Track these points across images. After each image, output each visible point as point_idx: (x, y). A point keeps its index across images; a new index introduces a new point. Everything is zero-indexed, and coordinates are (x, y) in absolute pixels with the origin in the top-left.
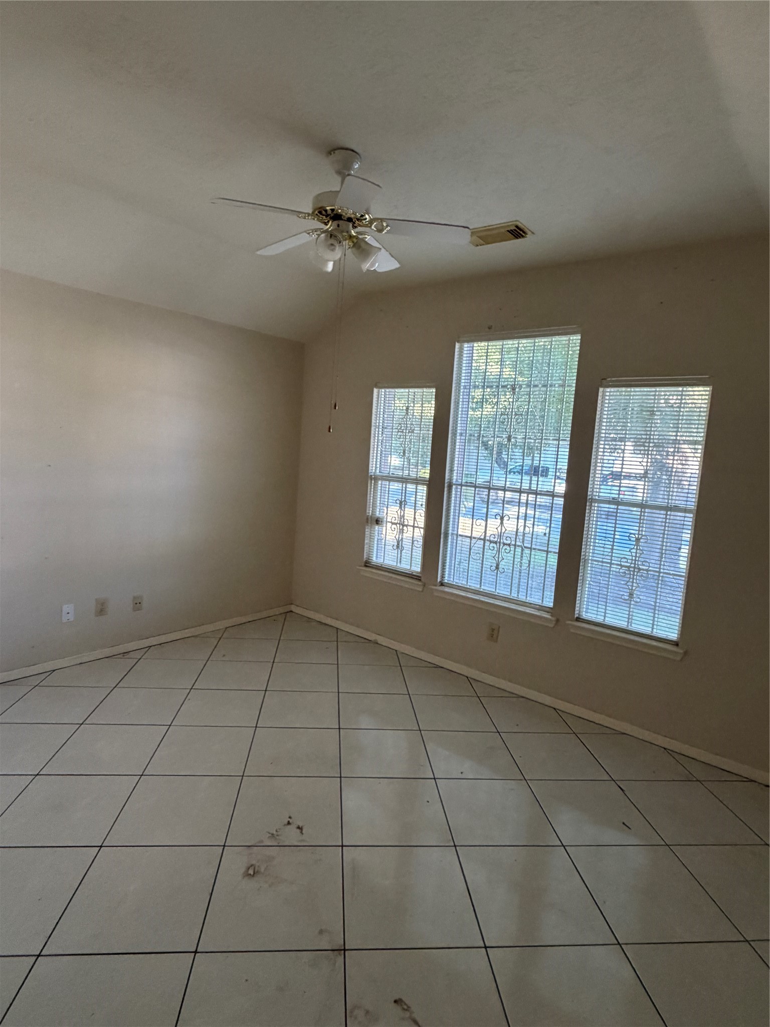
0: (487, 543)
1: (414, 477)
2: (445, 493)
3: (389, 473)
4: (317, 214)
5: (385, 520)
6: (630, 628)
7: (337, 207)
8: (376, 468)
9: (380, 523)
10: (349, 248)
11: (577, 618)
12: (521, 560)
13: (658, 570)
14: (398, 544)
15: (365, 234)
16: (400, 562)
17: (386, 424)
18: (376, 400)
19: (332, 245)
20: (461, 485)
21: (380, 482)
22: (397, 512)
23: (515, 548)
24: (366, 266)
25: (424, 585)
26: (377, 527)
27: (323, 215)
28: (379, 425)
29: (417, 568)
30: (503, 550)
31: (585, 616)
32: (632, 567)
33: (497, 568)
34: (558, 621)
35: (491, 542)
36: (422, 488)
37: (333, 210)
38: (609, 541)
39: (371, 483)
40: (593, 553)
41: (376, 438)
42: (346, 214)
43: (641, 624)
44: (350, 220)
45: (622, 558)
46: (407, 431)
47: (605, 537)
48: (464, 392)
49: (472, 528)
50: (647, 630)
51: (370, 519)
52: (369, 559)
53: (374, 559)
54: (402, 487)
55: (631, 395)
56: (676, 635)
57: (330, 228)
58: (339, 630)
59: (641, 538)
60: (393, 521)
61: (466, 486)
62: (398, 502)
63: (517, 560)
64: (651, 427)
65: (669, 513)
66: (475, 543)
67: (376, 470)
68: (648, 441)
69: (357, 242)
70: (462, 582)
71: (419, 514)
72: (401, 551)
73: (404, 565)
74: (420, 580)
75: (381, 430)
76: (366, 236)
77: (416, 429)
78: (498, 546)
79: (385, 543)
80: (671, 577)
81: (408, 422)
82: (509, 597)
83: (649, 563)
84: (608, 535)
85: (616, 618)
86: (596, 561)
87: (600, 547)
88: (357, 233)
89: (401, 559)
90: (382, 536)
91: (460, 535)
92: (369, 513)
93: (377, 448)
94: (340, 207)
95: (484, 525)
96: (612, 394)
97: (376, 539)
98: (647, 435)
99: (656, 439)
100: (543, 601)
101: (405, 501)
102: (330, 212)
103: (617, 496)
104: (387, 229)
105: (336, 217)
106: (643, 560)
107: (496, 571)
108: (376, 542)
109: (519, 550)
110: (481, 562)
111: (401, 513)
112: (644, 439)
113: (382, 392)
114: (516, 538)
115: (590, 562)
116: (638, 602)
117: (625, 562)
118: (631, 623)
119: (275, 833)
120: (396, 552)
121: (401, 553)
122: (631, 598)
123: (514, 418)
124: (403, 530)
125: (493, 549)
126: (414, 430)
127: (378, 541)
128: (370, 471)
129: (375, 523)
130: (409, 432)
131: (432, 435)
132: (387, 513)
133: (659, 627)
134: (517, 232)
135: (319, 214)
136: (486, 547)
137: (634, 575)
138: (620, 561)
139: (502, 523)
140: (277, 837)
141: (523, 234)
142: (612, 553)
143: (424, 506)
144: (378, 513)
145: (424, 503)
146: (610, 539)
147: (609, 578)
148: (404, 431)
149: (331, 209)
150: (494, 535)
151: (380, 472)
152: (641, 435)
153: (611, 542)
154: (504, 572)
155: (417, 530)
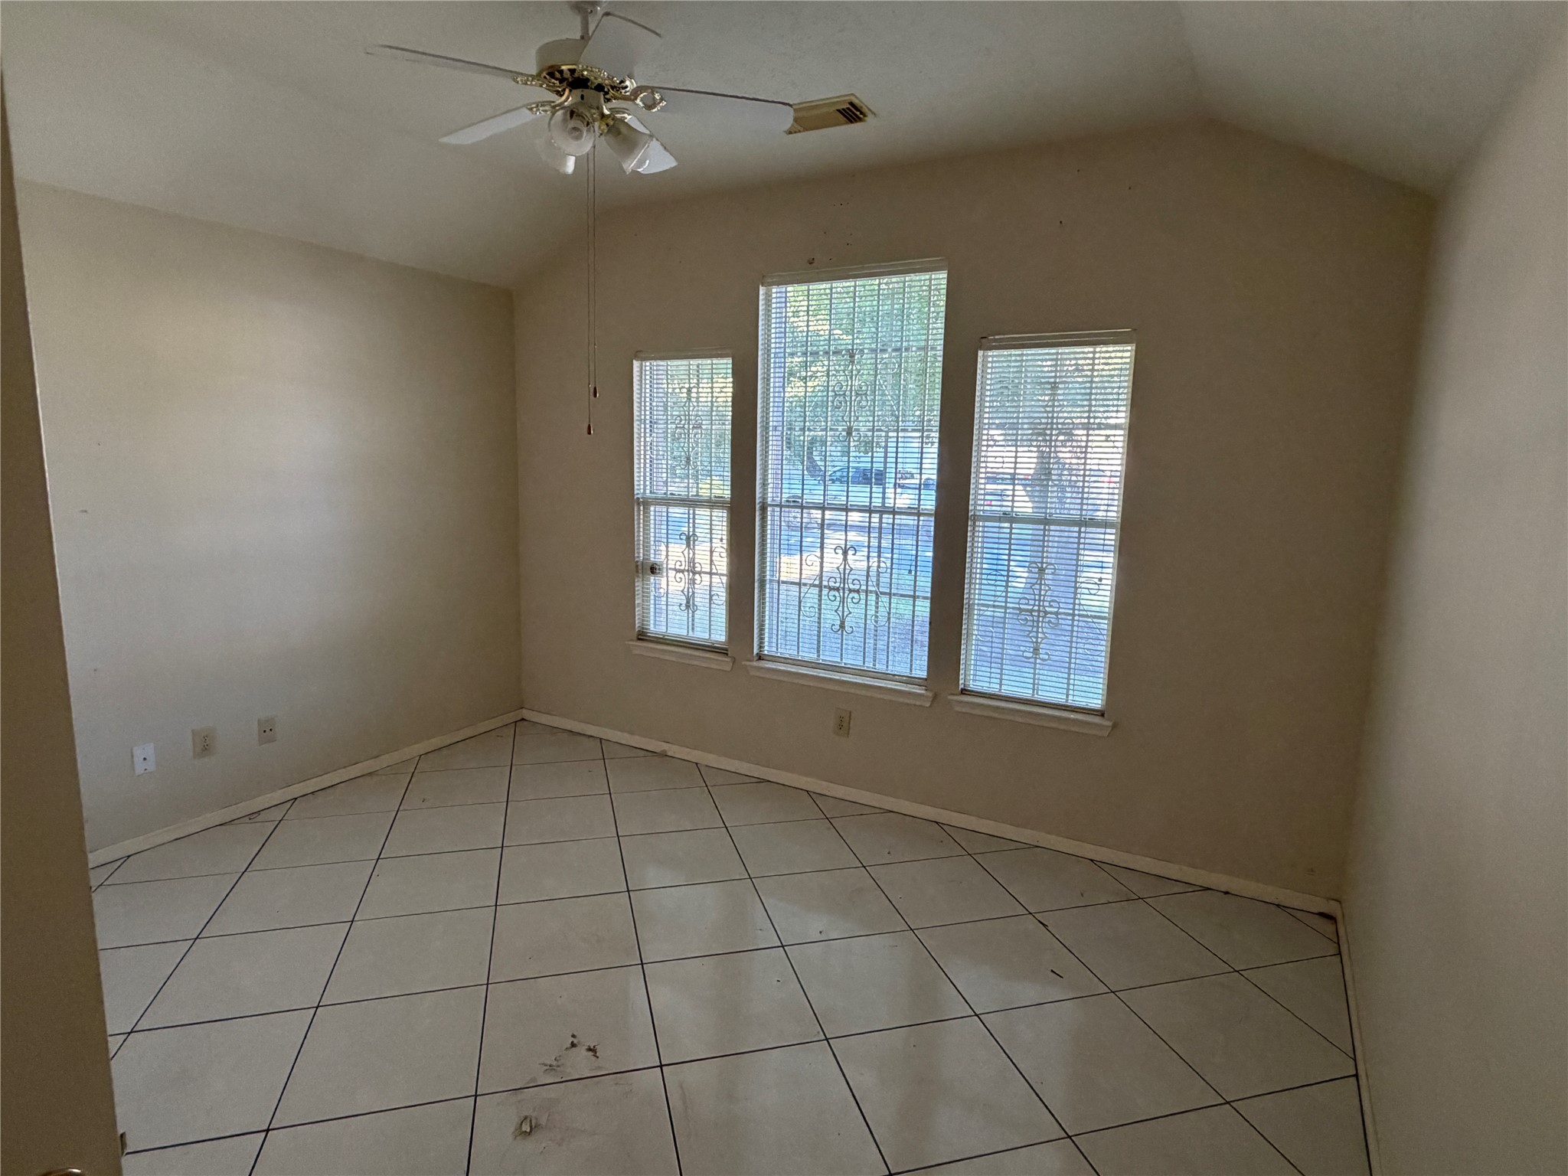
0: (825, 591)
1: (706, 496)
2: (757, 519)
3: (665, 494)
4: (545, 77)
5: (665, 566)
6: (1036, 697)
7: (580, 66)
8: (645, 486)
9: (658, 571)
10: (601, 134)
11: (962, 689)
12: (877, 612)
13: (1071, 612)
14: (688, 602)
15: (624, 113)
16: (693, 629)
17: (655, 417)
18: (638, 378)
19: (575, 129)
20: (781, 506)
21: (652, 508)
22: (682, 552)
23: (867, 596)
24: (630, 165)
25: (734, 661)
26: (652, 578)
27: (556, 79)
28: (645, 420)
29: (720, 636)
30: (849, 600)
31: (972, 686)
32: (1035, 611)
33: (842, 626)
34: (935, 697)
35: (831, 589)
36: (721, 514)
37: (572, 71)
38: (1002, 575)
39: (639, 510)
40: (980, 594)
41: (642, 439)
42: (596, 78)
43: (1051, 692)
44: (600, 88)
45: (1020, 599)
46: (691, 427)
47: (996, 570)
48: (775, 363)
49: (801, 569)
50: (1059, 698)
51: (640, 567)
52: (643, 628)
53: (652, 627)
54: (689, 514)
55: (1022, 361)
56: (1100, 702)
57: (566, 101)
58: (603, 741)
59: (1046, 568)
60: (677, 567)
61: (788, 507)
62: (684, 537)
63: (871, 611)
64: (1053, 406)
65: (1083, 529)
66: (807, 593)
67: (645, 490)
68: (1049, 426)
69: (614, 123)
70: (789, 651)
71: (718, 554)
72: (693, 612)
73: (699, 633)
74: (727, 654)
75: (648, 426)
76: (626, 115)
77: (704, 422)
78: (841, 594)
79: (667, 601)
80: (1090, 620)
81: (691, 413)
82: (862, 668)
83: (1059, 603)
84: (1000, 567)
85: (1015, 685)
86: (983, 605)
87: (989, 585)
88: (610, 109)
89: (693, 625)
90: (662, 591)
91: (783, 582)
92: (638, 557)
93: (645, 455)
94: (587, 67)
95: (819, 564)
96: (995, 359)
97: (652, 597)
98: (1048, 418)
99: (1060, 423)
100: (911, 670)
101: (694, 535)
102: (567, 75)
103: (1009, 509)
104: (661, 104)
105: (578, 82)
106: (1049, 599)
107: (840, 632)
108: (652, 602)
109: (872, 597)
110: (817, 620)
111: (689, 554)
112: (1044, 424)
113: (646, 366)
114: (867, 581)
115: (976, 607)
116: (1046, 660)
117: (1026, 604)
118: (1038, 690)
119: (555, 1063)
120: (686, 615)
121: (693, 616)
122: (1036, 655)
123: (855, 400)
124: (694, 580)
125: (834, 598)
126: (702, 424)
127: (655, 600)
128: (636, 492)
129: (649, 572)
130: (693, 428)
131: (730, 431)
132: (667, 556)
133: (1076, 693)
134: (852, 113)
135: (548, 77)
136: (823, 597)
137: (1038, 621)
138: (1019, 604)
139: (845, 559)
140: (558, 1069)
141: (861, 116)
142: (1007, 592)
143: (725, 541)
144: (652, 556)
145: (725, 537)
146: (1003, 573)
147: (1004, 628)
148: (686, 426)
149: (570, 70)
150: (835, 578)
151: (651, 492)
152: (1040, 418)
153: (1004, 576)
154: (852, 632)
155: (716, 579)
